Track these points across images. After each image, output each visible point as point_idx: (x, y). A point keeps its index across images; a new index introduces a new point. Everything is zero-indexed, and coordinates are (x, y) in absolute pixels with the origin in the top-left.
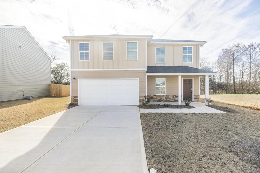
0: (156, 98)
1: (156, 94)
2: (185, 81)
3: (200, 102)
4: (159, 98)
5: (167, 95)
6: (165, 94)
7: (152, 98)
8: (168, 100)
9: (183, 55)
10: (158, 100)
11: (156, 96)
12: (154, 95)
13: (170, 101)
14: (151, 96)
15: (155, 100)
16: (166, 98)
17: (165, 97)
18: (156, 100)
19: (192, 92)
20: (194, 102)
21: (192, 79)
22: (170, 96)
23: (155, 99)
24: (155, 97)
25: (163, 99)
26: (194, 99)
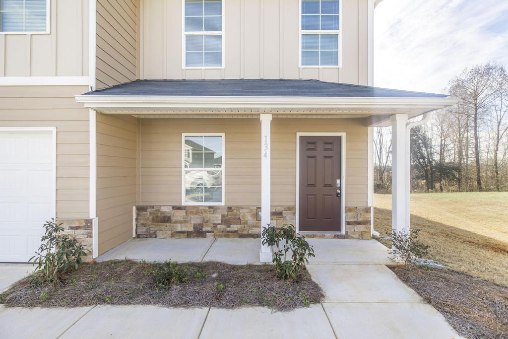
0: (182, 219)
1: (184, 204)
2: (312, 146)
3: (374, 237)
4: (196, 220)
5: (230, 208)
6: (223, 204)
7: (166, 219)
8: (234, 227)
9: (301, 32)
10: (191, 229)
11: (183, 213)
12: (174, 208)
13: (245, 232)
14: (164, 209)
15: (179, 228)
16: (226, 221)
17: (223, 216)
18: (184, 229)
19: (339, 196)
20: (346, 236)
21: (340, 138)
22: (241, 211)
23: (179, 225)
24: (179, 215)
25: (215, 225)
26: (348, 223)
